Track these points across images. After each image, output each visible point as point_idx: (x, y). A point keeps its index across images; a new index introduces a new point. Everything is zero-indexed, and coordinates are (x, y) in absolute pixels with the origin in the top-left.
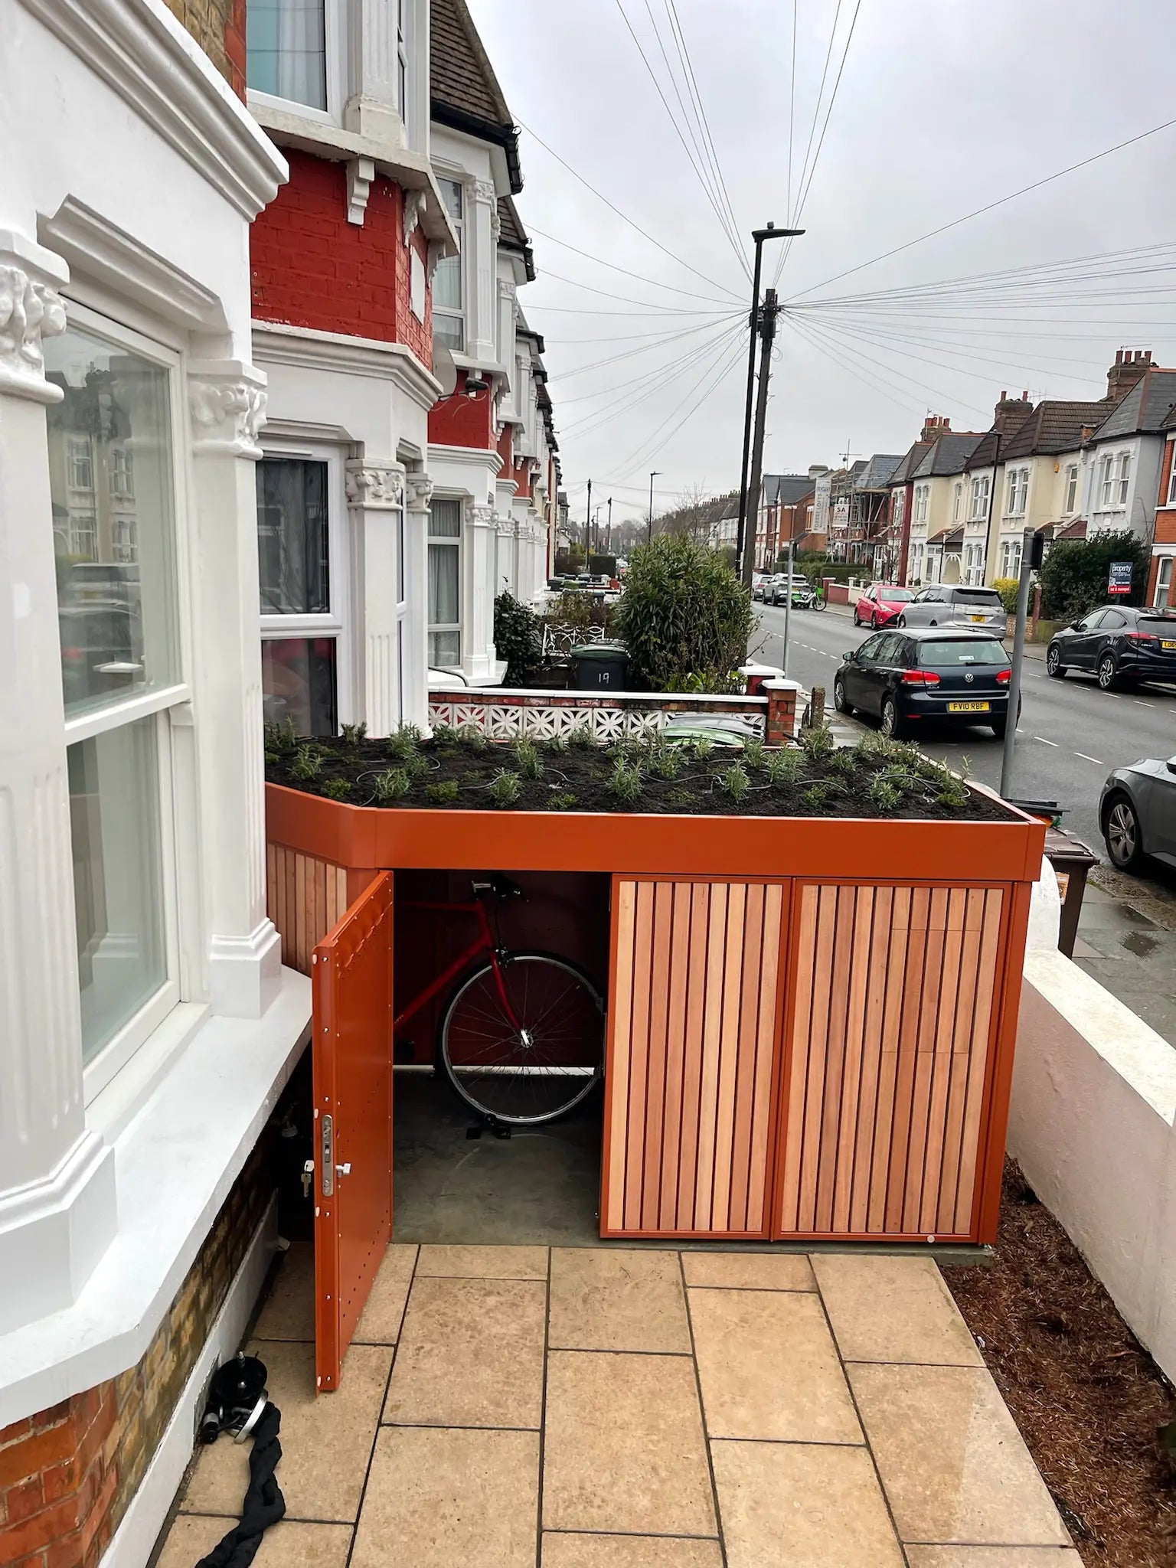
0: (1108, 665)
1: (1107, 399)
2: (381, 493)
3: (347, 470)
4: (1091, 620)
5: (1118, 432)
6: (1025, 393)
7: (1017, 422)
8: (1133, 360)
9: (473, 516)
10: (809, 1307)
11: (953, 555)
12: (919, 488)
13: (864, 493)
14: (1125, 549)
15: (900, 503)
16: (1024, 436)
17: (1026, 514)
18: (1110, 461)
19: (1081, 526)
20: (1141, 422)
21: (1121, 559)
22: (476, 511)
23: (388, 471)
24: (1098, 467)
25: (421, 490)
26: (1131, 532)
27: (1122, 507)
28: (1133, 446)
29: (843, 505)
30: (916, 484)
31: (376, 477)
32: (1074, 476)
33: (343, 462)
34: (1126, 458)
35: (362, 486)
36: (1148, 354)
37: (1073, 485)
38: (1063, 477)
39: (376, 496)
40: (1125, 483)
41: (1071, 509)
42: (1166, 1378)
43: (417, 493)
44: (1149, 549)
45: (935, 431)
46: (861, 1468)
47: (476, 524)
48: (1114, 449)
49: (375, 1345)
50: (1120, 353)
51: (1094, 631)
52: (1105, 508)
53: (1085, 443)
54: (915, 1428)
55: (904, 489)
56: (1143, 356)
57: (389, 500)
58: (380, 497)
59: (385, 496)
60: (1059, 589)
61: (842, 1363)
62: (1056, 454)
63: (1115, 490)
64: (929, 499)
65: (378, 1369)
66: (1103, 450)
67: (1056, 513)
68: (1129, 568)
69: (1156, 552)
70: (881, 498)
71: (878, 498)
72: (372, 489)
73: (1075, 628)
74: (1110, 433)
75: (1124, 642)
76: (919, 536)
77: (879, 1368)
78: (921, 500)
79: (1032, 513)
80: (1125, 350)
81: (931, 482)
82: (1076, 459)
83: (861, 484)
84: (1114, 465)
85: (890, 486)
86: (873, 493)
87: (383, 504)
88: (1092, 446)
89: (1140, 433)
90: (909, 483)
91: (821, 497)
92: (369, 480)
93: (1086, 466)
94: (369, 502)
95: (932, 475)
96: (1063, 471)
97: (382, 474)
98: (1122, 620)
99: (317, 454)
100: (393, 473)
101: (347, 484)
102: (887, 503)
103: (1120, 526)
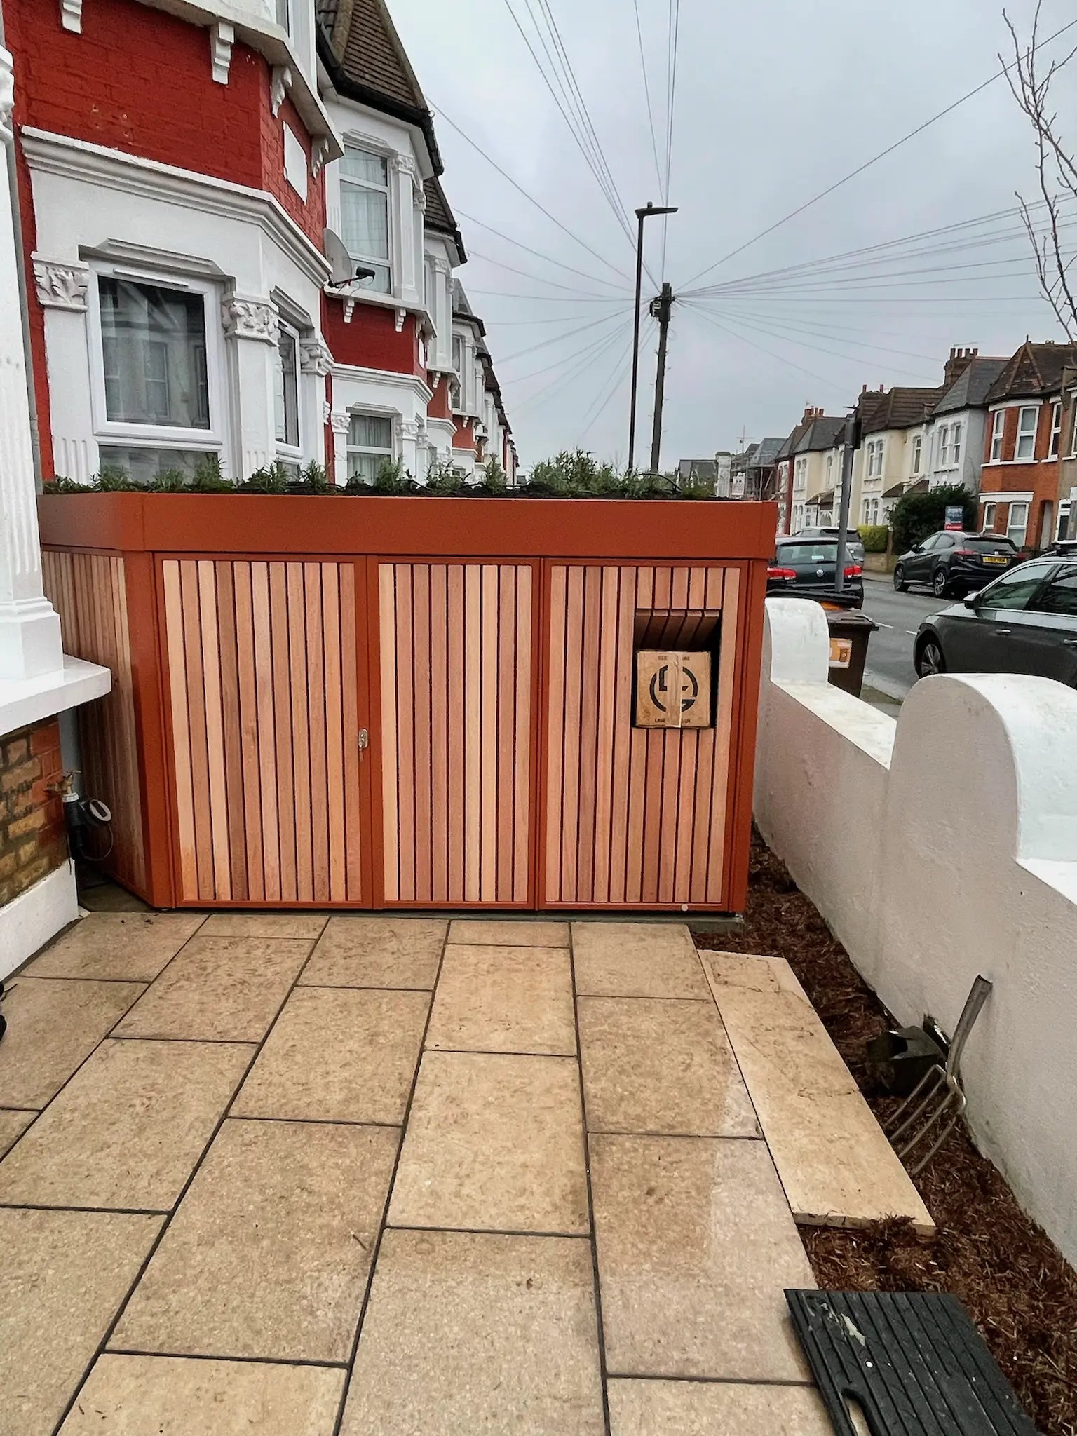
0: (941, 578)
1: (944, 386)
2: (252, 324)
3: (223, 304)
4: (927, 544)
5: (951, 407)
6: (882, 386)
7: (874, 406)
8: (963, 355)
9: (402, 430)
10: (561, 958)
11: (826, 512)
12: (799, 462)
13: (757, 468)
14: (957, 496)
15: (785, 474)
16: (879, 414)
17: (882, 476)
18: (945, 431)
19: (925, 483)
20: (968, 398)
21: (955, 504)
22: (403, 426)
23: (259, 306)
24: (936, 435)
25: (313, 353)
26: (963, 484)
27: (955, 466)
28: (963, 418)
29: (741, 477)
30: (797, 459)
31: (247, 309)
32: (919, 445)
33: (219, 297)
34: (958, 427)
35: (234, 316)
36: (975, 351)
37: (918, 451)
38: (910, 443)
39: (248, 326)
40: (958, 447)
41: (917, 471)
42: (888, 1012)
43: (310, 356)
44: (977, 497)
45: (813, 419)
46: (567, 1071)
47: (404, 437)
48: (949, 421)
49: (130, 982)
50: (953, 351)
51: (930, 552)
52: (943, 468)
53: (927, 418)
54: (628, 1043)
55: (787, 462)
56: (971, 352)
57: (261, 331)
58: (252, 327)
59: (257, 327)
60: (907, 531)
61: (575, 996)
62: (904, 428)
63: (950, 452)
64: (807, 470)
65: (126, 998)
66: (940, 422)
67: (907, 476)
68: (961, 510)
69: (982, 500)
70: (769, 472)
71: (767, 471)
72: (244, 320)
73: (916, 551)
74: (945, 408)
75: (954, 559)
76: (799, 499)
77: (609, 1000)
78: (800, 471)
79: (886, 477)
80: (957, 348)
81: (807, 456)
82: (920, 431)
83: (754, 461)
84: (949, 433)
85: (777, 461)
86: (764, 468)
87: (254, 334)
88: (930, 422)
89: (968, 407)
90: (791, 458)
91: (723, 472)
92: (241, 311)
93: (927, 436)
94: (240, 330)
95: (809, 450)
96: (910, 442)
97: (252, 307)
98: (951, 541)
99: (193, 287)
100: (263, 308)
101: (222, 316)
102: (774, 477)
103: (954, 481)
